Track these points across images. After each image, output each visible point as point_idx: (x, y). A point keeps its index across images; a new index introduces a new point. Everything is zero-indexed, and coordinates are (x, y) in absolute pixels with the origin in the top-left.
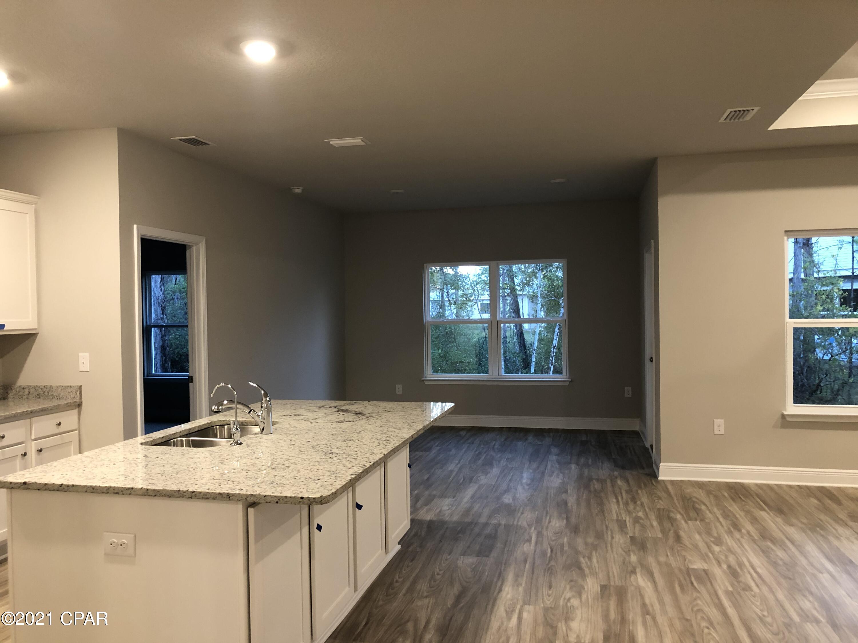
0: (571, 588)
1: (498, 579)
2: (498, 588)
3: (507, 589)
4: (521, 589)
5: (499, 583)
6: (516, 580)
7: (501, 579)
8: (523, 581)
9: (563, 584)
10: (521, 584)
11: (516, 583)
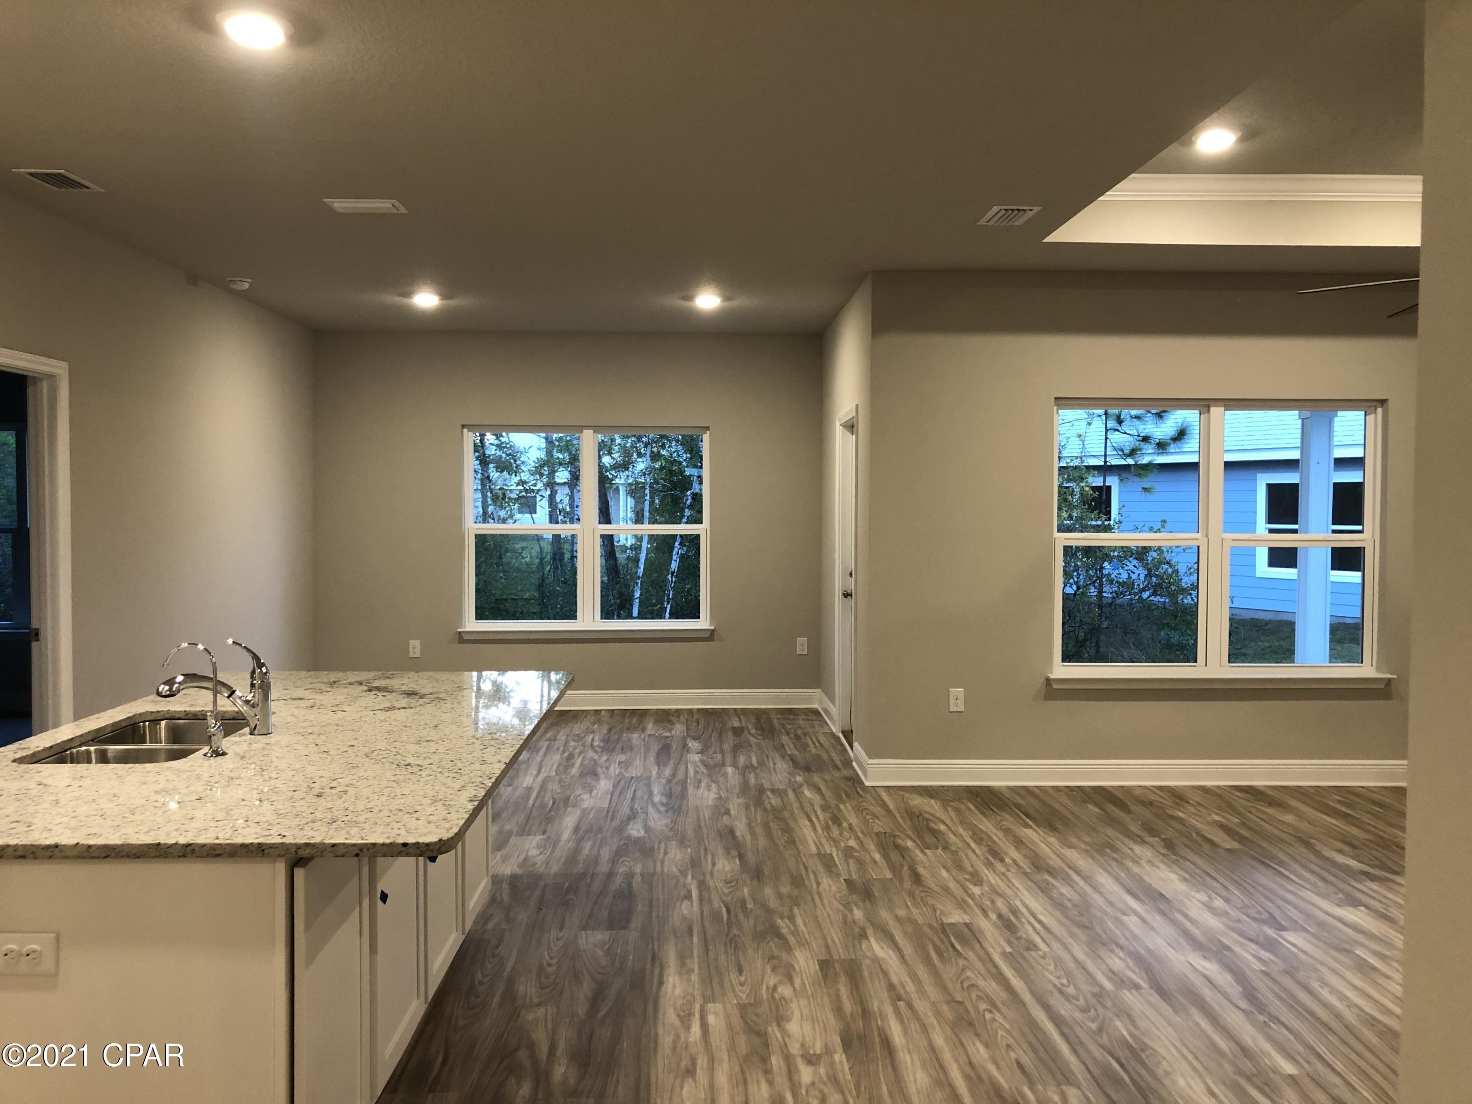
0: (774, 969)
1: (653, 965)
2: (656, 979)
3: (671, 980)
4: (694, 977)
5: (657, 972)
6: (683, 964)
7: (657, 964)
8: (695, 964)
9: (759, 963)
10: (693, 971)
11: (684, 969)
